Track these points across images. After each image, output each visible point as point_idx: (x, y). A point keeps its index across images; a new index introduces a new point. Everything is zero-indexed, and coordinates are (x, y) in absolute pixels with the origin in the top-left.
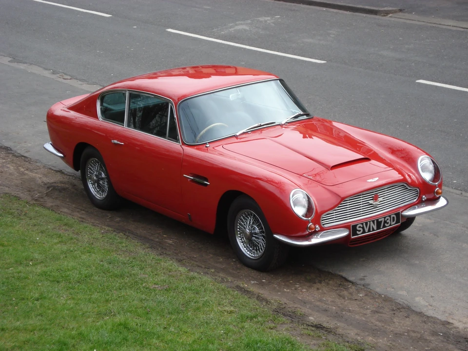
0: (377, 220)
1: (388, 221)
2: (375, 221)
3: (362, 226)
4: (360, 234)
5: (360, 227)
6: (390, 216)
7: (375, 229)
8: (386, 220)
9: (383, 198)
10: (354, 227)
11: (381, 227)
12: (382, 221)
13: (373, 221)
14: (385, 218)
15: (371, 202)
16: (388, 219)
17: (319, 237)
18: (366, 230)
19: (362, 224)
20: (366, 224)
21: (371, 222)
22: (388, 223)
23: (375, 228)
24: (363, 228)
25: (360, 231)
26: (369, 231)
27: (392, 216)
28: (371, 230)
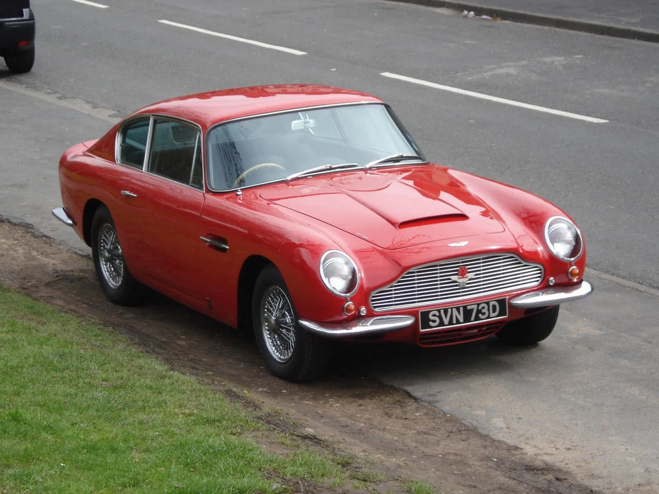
0: (465, 308)
1: (485, 310)
2: (461, 308)
3: (437, 314)
4: (435, 327)
5: (434, 315)
6: (488, 303)
7: (461, 320)
8: (480, 308)
9: (476, 275)
10: (425, 315)
11: (473, 318)
12: (472, 310)
13: (458, 309)
14: (478, 305)
15: (454, 278)
16: (483, 308)
17: (368, 324)
18: (446, 321)
19: (439, 311)
20: (446, 311)
21: (454, 310)
22: (484, 314)
23: (461, 318)
24: (440, 317)
25: (434, 321)
26: (451, 323)
27: (491, 304)
28: (454, 322)
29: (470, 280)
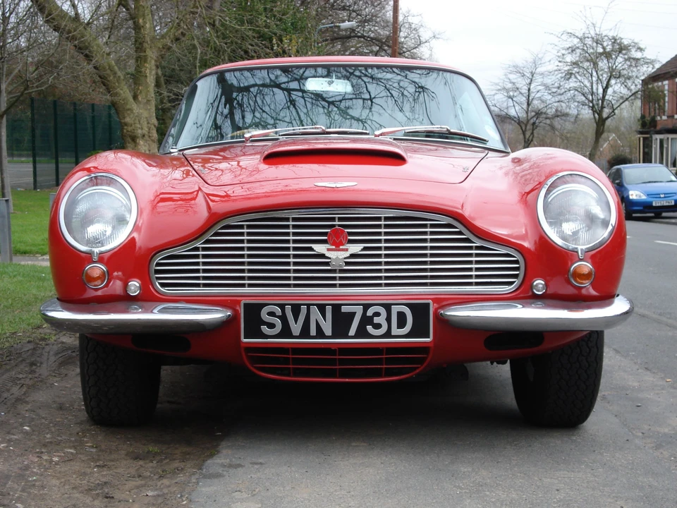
0: (336, 308)
1: (381, 320)
2: (329, 309)
3: (278, 311)
4: (271, 337)
5: (271, 314)
6: (388, 307)
7: (328, 331)
8: (370, 313)
9: (365, 249)
10: (253, 311)
11: (352, 332)
12: (353, 315)
13: (322, 308)
14: (366, 307)
15: (319, 248)
16: (377, 314)
18: (296, 328)
19: (282, 307)
20: (296, 310)
21: (315, 310)
22: (378, 326)
23: (327, 328)
24: (283, 318)
25: (271, 326)
26: (305, 332)
27: (395, 309)
28: (313, 332)
29: (353, 256)
